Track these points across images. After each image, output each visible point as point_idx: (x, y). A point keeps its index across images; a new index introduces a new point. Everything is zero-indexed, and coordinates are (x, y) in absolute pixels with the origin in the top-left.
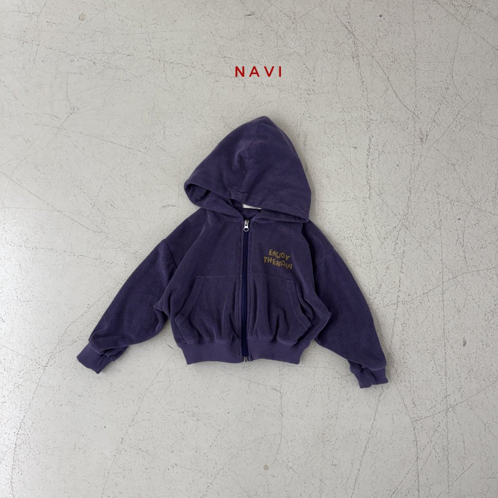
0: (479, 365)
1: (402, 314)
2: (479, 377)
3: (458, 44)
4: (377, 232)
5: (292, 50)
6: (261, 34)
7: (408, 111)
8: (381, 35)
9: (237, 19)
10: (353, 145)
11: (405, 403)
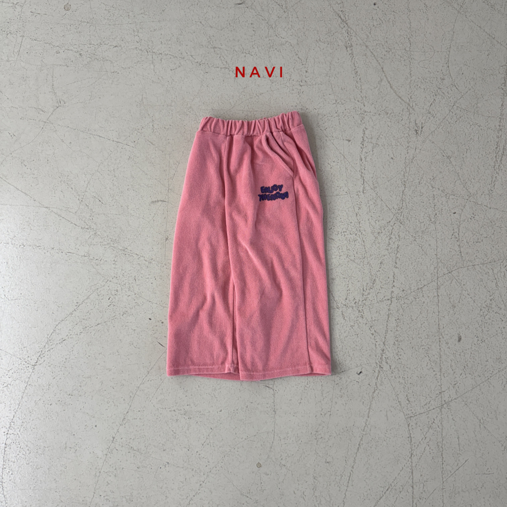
0: (475, 361)
1: (396, 309)
2: (474, 372)
3: (454, 32)
4: (371, 226)
5: (284, 40)
6: (252, 24)
7: (403, 102)
8: (375, 24)
9: (227, 8)
10: (346, 137)
11: (400, 400)
